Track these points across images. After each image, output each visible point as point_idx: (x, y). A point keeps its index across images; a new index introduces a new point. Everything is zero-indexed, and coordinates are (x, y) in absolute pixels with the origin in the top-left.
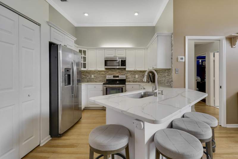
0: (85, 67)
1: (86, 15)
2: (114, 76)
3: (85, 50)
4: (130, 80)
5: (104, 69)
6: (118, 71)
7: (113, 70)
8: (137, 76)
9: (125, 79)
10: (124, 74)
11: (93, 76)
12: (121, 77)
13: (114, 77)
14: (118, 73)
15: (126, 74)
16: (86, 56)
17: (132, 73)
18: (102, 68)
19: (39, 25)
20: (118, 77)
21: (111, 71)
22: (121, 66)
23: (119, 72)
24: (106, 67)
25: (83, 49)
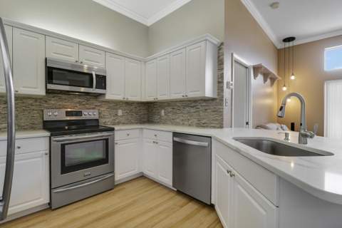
2: (67, 112)
7: (64, 96)
8: (120, 112)
9: (97, 120)
10: (94, 108)
12: (89, 114)
13: (68, 114)
14: (78, 105)
15: (98, 108)
17: (111, 105)
18: (37, 87)
20: (79, 113)
21: (55, 98)
22: (96, 88)
23: (79, 103)
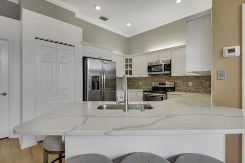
0: (131, 74)
1: (129, 24)
3: (131, 58)
4: (181, 88)
5: (147, 75)
6: (165, 77)
8: (190, 84)
9: (174, 88)
11: (141, 83)
13: (160, 84)
15: (175, 81)
16: (133, 64)
17: (184, 79)
19: (74, 46)
20: (164, 84)
23: (166, 79)
24: (150, 73)
25: (129, 58)
